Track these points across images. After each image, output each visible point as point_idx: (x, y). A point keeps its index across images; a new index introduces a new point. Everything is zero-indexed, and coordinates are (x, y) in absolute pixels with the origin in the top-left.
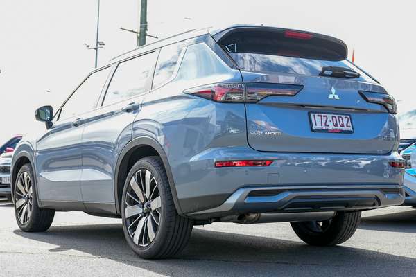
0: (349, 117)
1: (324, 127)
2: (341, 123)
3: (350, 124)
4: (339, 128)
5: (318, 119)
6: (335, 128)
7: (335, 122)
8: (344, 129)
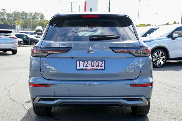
0: (103, 61)
1: (85, 68)
2: (97, 65)
3: (103, 65)
4: (95, 67)
5: (82, 63)
6: (92, 68)
7: (93, 65)
8: (98, 68)
